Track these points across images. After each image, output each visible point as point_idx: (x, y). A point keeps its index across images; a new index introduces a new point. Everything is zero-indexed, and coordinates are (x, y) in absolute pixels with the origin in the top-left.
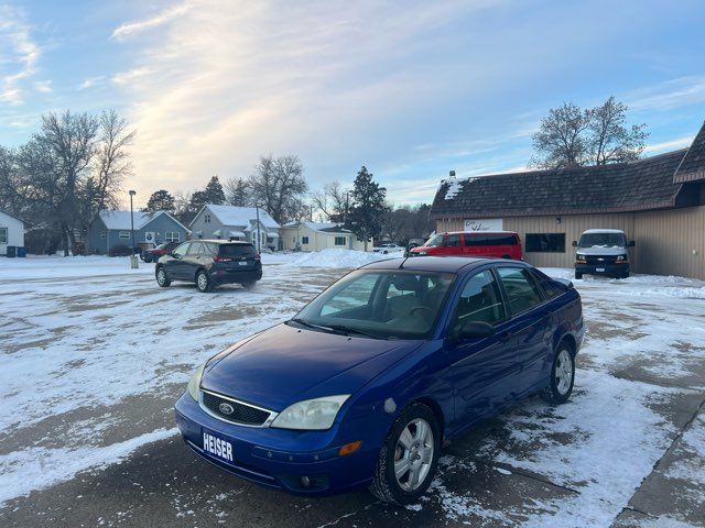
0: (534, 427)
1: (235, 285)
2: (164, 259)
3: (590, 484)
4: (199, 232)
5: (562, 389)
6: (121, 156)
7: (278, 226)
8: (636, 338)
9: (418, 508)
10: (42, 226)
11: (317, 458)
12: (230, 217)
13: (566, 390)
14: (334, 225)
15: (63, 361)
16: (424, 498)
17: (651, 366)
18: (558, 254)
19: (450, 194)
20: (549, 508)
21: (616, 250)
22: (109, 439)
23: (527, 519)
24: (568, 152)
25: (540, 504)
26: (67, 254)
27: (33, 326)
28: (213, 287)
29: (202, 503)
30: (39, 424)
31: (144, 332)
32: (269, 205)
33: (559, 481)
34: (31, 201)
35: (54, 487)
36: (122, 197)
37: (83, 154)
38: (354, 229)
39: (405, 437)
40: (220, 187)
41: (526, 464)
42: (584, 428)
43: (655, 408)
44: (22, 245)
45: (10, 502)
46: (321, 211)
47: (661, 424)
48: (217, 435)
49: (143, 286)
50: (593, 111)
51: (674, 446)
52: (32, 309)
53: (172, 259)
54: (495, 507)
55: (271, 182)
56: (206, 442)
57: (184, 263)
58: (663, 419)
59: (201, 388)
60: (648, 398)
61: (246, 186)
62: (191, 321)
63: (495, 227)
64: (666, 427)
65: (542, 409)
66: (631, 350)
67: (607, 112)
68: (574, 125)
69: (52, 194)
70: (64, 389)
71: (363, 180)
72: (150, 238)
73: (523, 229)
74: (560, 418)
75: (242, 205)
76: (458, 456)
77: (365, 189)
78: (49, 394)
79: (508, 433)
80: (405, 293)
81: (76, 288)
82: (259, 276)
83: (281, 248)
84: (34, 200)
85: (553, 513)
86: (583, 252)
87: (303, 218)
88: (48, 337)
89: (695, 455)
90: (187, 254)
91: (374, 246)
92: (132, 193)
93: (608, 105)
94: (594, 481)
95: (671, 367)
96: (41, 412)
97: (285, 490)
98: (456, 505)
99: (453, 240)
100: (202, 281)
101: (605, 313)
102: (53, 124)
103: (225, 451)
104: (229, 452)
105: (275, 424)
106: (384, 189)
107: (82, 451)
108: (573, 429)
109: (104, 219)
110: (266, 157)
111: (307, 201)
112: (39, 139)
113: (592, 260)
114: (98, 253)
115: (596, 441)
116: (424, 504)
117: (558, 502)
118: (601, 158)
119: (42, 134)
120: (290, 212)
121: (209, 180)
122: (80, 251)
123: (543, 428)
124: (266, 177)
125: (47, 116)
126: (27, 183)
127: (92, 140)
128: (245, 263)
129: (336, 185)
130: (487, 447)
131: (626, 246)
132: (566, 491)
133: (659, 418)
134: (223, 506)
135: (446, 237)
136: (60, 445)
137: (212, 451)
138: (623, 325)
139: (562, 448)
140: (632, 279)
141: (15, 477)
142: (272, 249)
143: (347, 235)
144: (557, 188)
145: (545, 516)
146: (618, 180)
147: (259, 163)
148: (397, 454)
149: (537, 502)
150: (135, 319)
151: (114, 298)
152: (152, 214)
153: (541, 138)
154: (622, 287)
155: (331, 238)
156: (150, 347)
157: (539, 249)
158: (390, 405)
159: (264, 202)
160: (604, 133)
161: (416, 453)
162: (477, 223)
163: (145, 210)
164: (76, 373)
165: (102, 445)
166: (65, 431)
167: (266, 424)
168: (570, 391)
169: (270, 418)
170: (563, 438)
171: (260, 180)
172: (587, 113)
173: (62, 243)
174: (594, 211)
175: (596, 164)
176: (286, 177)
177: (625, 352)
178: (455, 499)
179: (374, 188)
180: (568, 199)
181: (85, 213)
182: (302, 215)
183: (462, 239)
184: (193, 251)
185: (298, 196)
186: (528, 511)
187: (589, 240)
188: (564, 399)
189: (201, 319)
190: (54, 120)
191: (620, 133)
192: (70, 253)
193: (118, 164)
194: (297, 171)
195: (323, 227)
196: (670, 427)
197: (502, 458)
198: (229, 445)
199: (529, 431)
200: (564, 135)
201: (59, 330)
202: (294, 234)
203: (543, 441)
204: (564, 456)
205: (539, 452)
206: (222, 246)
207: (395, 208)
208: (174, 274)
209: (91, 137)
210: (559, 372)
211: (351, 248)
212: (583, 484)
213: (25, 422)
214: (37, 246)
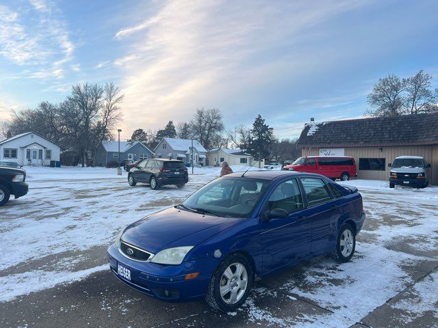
0: (322, 275)
1: (173, 186)
2: (132, 170)
3: (342, 308)
4: (160, 154)
5: (345, 253)
6: (116, 109)
7: (206, 151)
8: (412, 226)
9: (234, 314)
10: (71, 149)
11: (172, 280)
12: (178, 145)
13: (348, 254)
14: (240, 151)
15: (65, 226)
16: (240, 309)
17: (414, 243)
18: (381, 172)
19: (310, 133)
20: (311, 319)
21: (417, 170)
22: (77, 268)
23: (295, 324)
24: (391, 106)
25: (306, 317)
26: (83, 166)
27: (54, 206)
28: (159, 187)
29: (117, 304)
30: (44, 258)
31: (113, 211)
32: (201, 138)
33: (324, 306)
34: (65, 135)
35: (42, 291)
36: (114, 132)
37: (94, 108)
38: (253, 153)
39: (228, 273)
40: (174, 127)
41: (308, 295)
42: (353, 277)
43: (404, 268)
44: (59, 160)
45: (18, 297)
46: (233, 142)
47: (403, 278)
48: (125, 266)
49: (120, 186)
50: (408, 80)
51: (406, 290)
52: (57, 196)
53: (137, 169)
54: (278, 317)
55: (203, 124)
56: (119, 269)
57: (144, 172)
58: (406, 275)
59: (121, 240)
60: (403, 262)
61: (189, 127)
62: (142, 206)
63: (339, 154)
64: (406, 279)
65: (331, 265)
66: (406, 233)
67: (418, 80)
68: (396, 88)
69: (76, 131)
70: (62, 240)
71: (259, 123)
72: (130, 157)
73: (357, 155)
74: (341, 270)
75: (186, 138)
76: (269, 288)
77: (260, 129)
78: (53, 243)
79: (304, 277)
80: (251, 192)
81: (82, 185)
82: (186, 180)
83: (207, 164)
84: (66, 135)
85: (312, 322)
86: (395, 171)
87: (223, 146)
88: (60, 212)
89: (417, 296)
90: (145, 167)
91: (265, 164)
92: (120, 131)
93: (418, 76)
94: (345, 307)
95: (428, 244)
96: (46, 251)
97: (155, 297)
98: (256, 314)
99: (311, 161)
100: (153, 183)
101: (400, 210)
102: (78, 90)
103: (127, 275)
104: (129, 275)
105: (152, 261)
106: (272, 129)
107: (62, 273)
108: (346, 277)
109: (105, 146)
110: (200, 109)
111: (225, 136)
112: (70, 99)
113: (400, 176)
114: (100, 165)
115: (357, 285)
116: (238, 312)
117: (318, 317)
118: (414, 109)
119: (72, 97)
120: (214, 143)
121: (167, 123)
122: (90, 164)
123: (327, 276)
124: (200, 121)
125: (75, 86)
126: (62, 125)
127: (99, 100)
128: (178, 173)
129: (242, 126)
130: (288, 284)
131: (425, 167)
132: (326, 311)
133: (404, 274)
134: (127, 306)
135: (306, 159)
136: (52, 269)
137: (121, 274)
138: (408, 218)
139: (334, 287)
140: (428, 189)
141: (24, 284)
142: (202, 165)
143: (248, 157)
144: (380, 129)
145: (307, 324)
146: (421, 124)
147: (196, 113)
148: (222, 282)
149: (305, 316)
150: (110, 204)
151: (102, 192)
152: (133, 143)
153: (373, 97)
154: (420, 194)
155: (238, 158)
156: (114, 219)
157: (368, 168)
158: (218, 253)
159: (198, 136)
160: (416, 93)
161: (235, 283)
162: (328, 151)
163: (130, 141)
164: (70, 232)
165: (73, 271)
166: (56, 262)
167: (148, 261)
168: (352, 255)
169: (150, 257)
170: (337, 282)
171: (196, 122)
172: (404, 81)
173: (81, 159)
174: (405, 144)
175: (410, 113)
176: (212, 122)
177: (401, 234)
178: (257, 311)
179: (266, 128)
180: (387, 136)
181: (94, 142)
182: (222, 145)
183: (317, 161)
184: (148, 166)
185: (218, 133)
186: (298, 320)
187: (399, 163)
188: (347, 260)
189: (147, 205)
190: (79, 88)
191: (427, 93)
192: (85, 165)
193: (114, 113)
194: (219, 118)
195: (233, 152)
196: (409, 280)
197: (295, 291)
198: (129, 271)
199: (317, 277)
200: (389, 95)
201: (67, 209)
202: (215, 156)
203: (323, 283)
204: (333, 292)
205: (319, 289)
206: (165, 162)
207: (280, 141)
208: (138, 178)
209: (99, 98)
210: (342, 243)
211: (250, 165)
212: (338, 308)
213: (37, 256)
214: (67, 161)
